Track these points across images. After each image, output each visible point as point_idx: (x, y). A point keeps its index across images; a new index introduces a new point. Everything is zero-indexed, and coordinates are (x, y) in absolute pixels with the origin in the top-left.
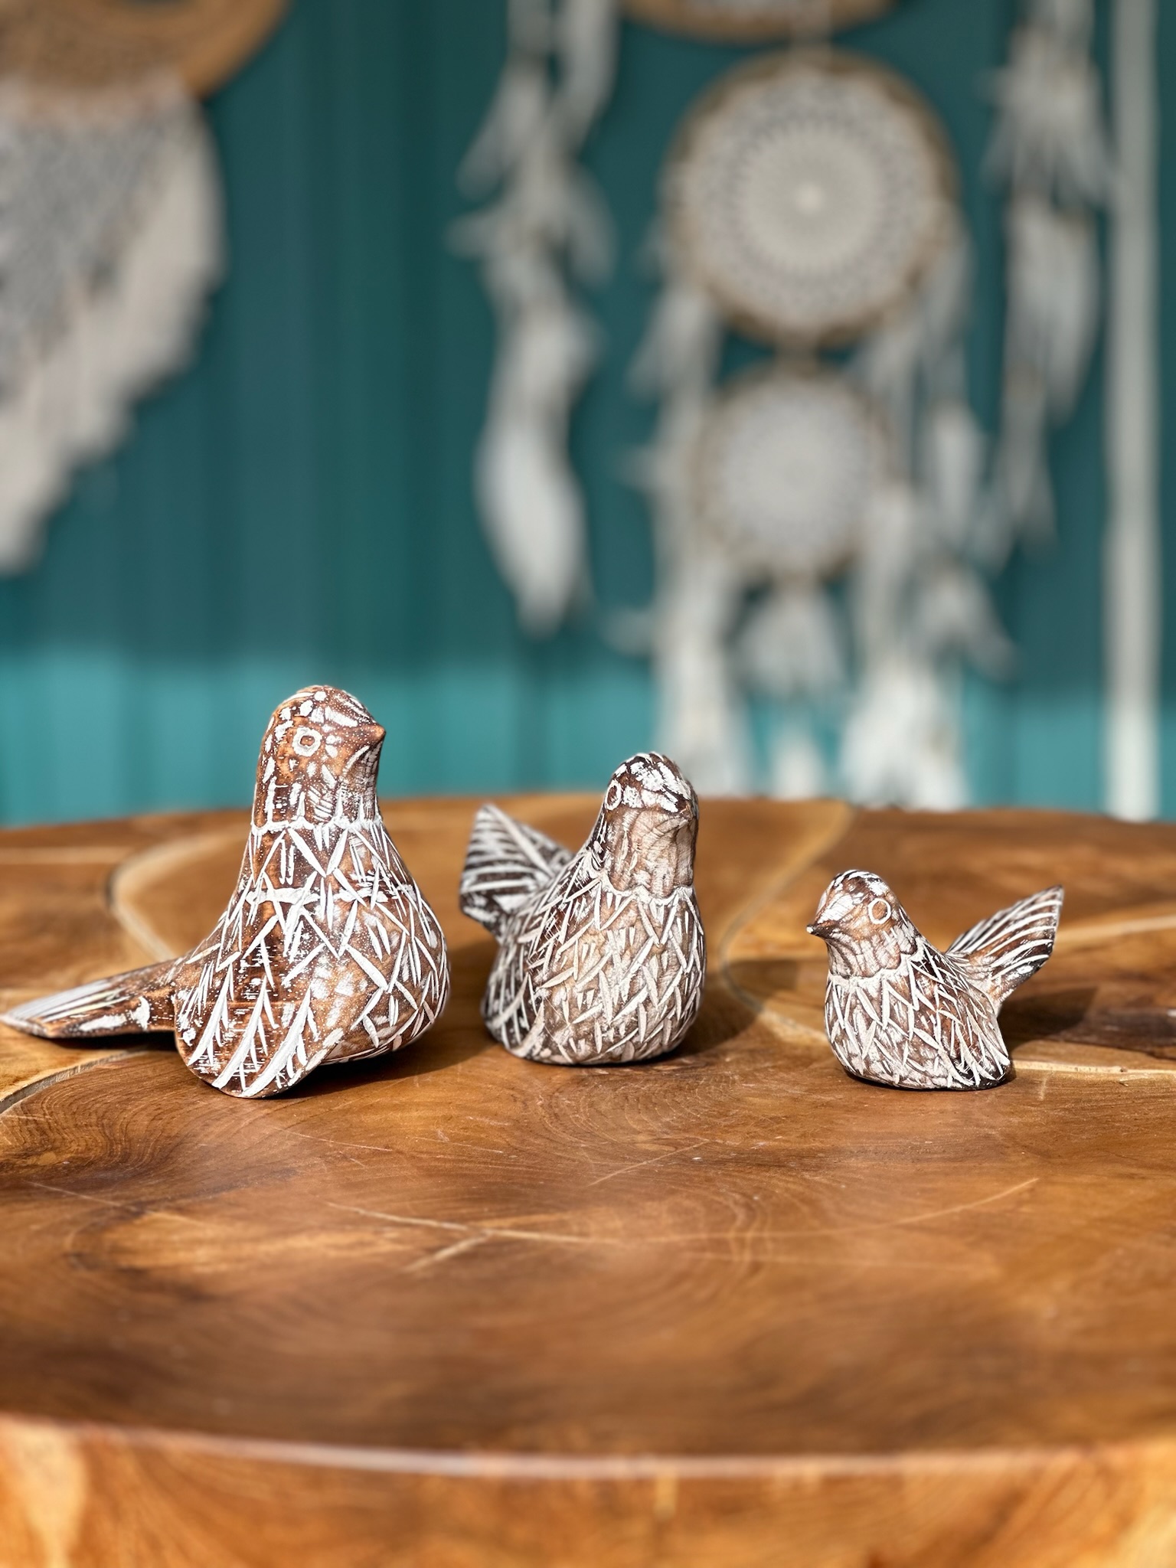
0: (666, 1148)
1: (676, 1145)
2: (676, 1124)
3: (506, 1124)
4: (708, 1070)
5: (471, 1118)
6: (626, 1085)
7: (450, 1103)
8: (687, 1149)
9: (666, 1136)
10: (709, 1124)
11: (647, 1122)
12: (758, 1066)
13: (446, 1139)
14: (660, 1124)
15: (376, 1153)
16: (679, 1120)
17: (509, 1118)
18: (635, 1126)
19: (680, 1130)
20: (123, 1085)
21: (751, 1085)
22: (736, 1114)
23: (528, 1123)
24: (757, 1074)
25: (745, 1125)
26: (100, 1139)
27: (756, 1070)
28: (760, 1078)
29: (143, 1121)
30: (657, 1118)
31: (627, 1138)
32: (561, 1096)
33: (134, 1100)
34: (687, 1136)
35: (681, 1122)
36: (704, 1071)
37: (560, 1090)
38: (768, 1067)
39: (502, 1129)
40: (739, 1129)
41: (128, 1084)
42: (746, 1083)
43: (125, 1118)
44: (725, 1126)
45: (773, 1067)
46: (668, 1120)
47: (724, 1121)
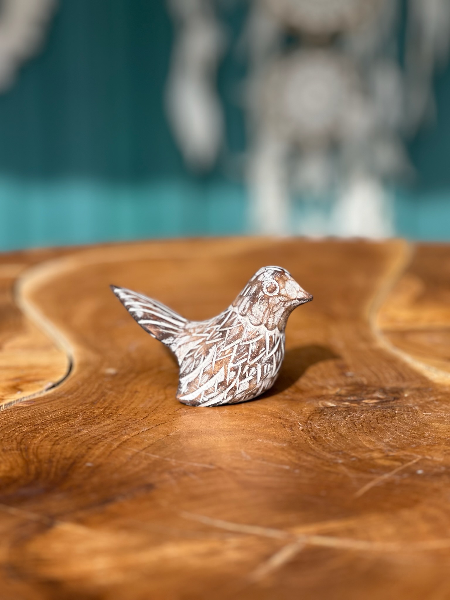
0: (397, 463)
1: (402, 461)
2: (394, 444)
3: (285, 445)
4: (397, 403)
5: (260, 441)
6: (350, 414)
7: (244, 429)
8: (410, 464)
9: (391, 454)
10: (415, 444)
11: (374, 442)
12: (427, 399)
13: (249, 458)
14: (384, 444)
15: (205, 470)
16: (395, 441)
17: (284, 441)
18: (368, 446)
19: (398, 448)
20: (32, 418)
21: (429, 414)
22: (429, 436)
23: (298, 444)
24: (429, 406)
25: (439, 444)
26: (20, 460)
27: (427, 403)
28: (432, 408)
29: (47, 445)
30: (380, 439)
31: (367, 455)
32: (312, 423)
33: (41, 429)
34: (405, 453)
35: (397, 442)
36: (394, 404)
37: (311, 418)
38: (433, 401)
39: (283, 449)
40: (436, 447)
41: (36, 417)
42: (425, 412)
43: (35, 444)
44: (427, 445)
45: (437, 400)
46: (387, 440)
47: (425, 441)
